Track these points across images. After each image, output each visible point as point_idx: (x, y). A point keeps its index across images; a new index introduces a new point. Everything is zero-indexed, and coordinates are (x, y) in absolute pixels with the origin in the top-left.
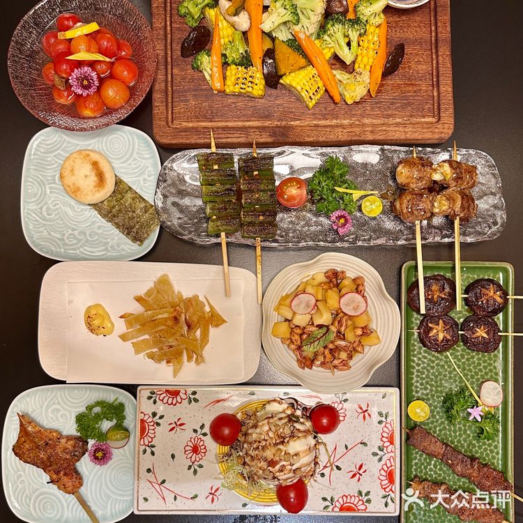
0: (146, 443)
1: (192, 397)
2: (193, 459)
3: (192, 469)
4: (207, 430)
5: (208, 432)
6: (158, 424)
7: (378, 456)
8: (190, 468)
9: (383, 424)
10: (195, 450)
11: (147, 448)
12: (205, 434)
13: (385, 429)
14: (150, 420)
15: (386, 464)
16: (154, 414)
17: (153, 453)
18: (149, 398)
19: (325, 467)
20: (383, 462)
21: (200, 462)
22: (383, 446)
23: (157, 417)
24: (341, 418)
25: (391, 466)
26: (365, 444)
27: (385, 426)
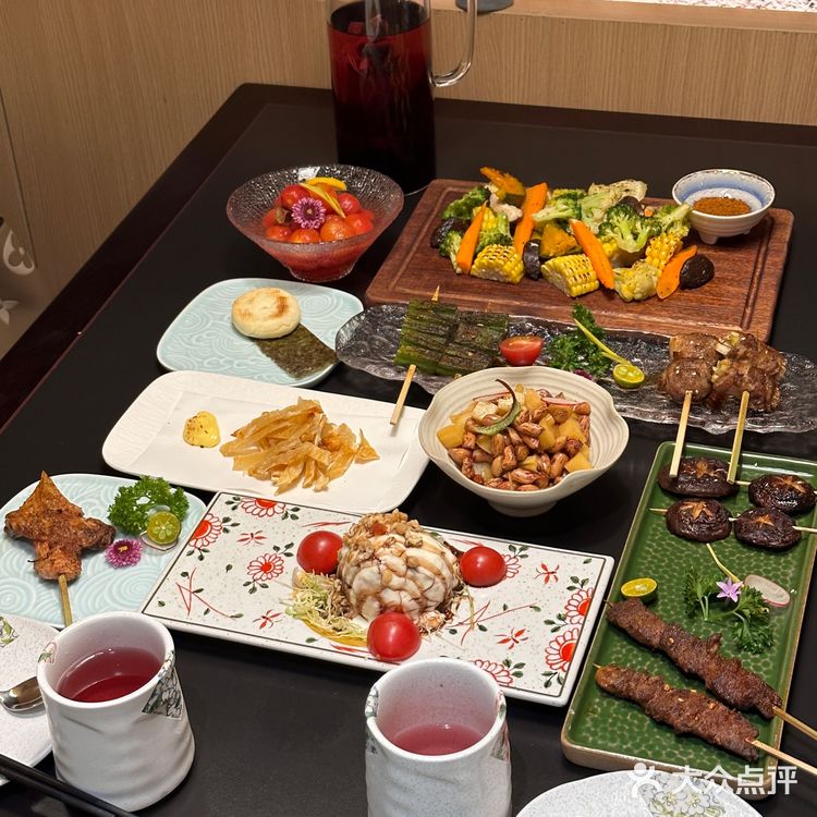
0: (199, 545)
1: (291, 513)
2: (258, 576)
3: (251, 586)
4: (294, 550)
5: (295, 553)
6: (226, 531)
7: (554, 626)
8: (248, 584)
9: (575, 591)
10: (266, 568)
11: (196, 550)
12: (289, 555)
13: (576, 597)
14: (218, 524)
15: (564, 636)
16: (226, 520)
17: (201, 558)
18: (229, 503)
19: (461, 624)
20: (560, 633)
21: (267, 582)
22: (566, 615)
23: (230, 523)
24: (509, 574)
25: (572, 639)
26: (537, 609)
27: (578, 594)
